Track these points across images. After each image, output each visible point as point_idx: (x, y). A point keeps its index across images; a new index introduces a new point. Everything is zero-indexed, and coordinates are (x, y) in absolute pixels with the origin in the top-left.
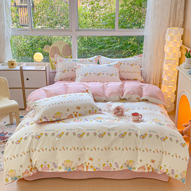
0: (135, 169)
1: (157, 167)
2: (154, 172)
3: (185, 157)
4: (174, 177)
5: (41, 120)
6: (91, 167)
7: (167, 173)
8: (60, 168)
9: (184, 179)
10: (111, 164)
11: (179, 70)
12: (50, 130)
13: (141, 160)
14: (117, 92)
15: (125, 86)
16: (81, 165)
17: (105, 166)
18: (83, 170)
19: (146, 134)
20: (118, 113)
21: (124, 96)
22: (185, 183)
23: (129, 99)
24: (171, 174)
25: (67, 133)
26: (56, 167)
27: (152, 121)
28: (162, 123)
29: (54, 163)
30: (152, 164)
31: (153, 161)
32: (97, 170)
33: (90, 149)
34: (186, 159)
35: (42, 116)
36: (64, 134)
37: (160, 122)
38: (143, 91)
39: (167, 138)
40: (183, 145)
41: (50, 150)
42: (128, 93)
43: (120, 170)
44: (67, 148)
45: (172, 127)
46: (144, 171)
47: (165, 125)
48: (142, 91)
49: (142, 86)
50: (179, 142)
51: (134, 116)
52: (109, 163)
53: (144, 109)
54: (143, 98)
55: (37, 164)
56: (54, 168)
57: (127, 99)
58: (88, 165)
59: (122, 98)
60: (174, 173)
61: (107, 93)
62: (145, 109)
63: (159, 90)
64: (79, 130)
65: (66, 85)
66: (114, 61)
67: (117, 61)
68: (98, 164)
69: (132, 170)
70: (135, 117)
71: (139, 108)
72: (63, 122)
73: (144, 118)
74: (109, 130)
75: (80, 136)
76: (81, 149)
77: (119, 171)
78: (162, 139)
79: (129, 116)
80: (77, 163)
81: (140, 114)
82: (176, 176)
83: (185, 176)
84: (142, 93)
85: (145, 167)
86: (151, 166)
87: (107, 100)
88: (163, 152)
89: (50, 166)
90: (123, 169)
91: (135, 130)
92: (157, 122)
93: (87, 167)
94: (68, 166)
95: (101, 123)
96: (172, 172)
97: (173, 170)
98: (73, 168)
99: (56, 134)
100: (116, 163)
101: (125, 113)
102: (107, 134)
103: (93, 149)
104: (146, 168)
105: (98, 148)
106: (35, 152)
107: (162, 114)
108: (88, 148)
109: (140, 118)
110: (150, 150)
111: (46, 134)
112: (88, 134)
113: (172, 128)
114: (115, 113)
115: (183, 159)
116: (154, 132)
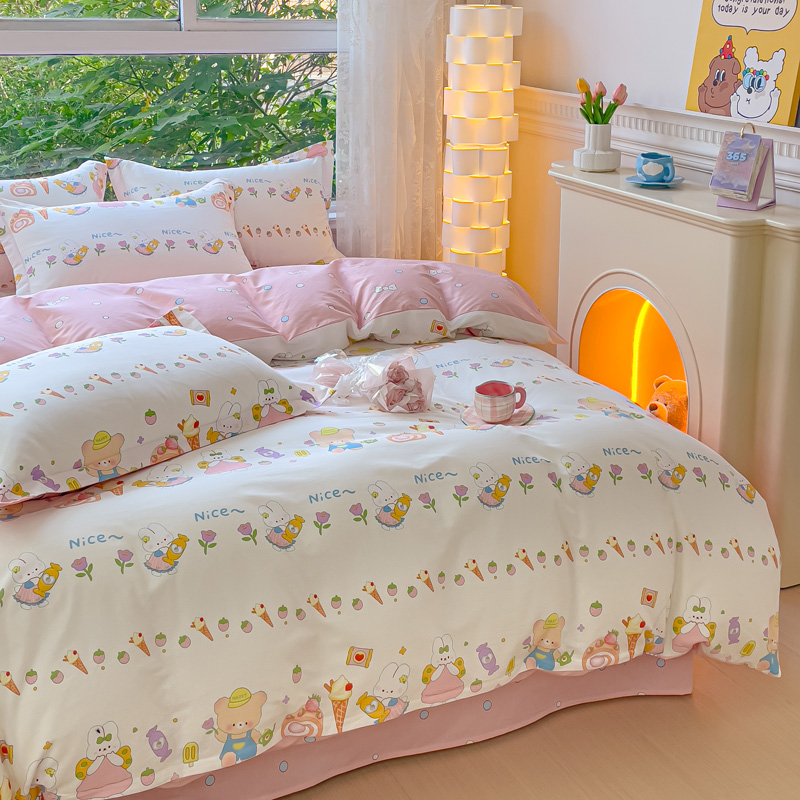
0: (569, 661)
1: (663, 625)
3: (771, 550)
4: (736, 658)
5: (17, 489)
6: (364, 701)
7: (712, 644)
8: (191, 753)
9: (775, 657)
10: (459, 662)
12: (100, 538)
13: (596, 607)
14: (329, 305)
16: (308, 708)
17: (435, 676)
18: (320, 730)
19: (596, 469)
22: (779, 675)
24: (725, 642)
25: (208, 538)
26: (164, 753)
27: (582, 408)
28: (624, 409)
29: (153, 735)
30: (646, 613)
31: (649, 598)
32: (396, 711)
33: (347, 603)
34: (774, 558)
35: (21, 468)
36: (193, 545)
37: (615, 407)
40: (748, 496)
41: (123, 656)
42: (386, 307)
43: (505, 680)
44: (224, 622)
46: (613, 657)
50: (732, 483)
51: (498, 398)
52: (452, 655)
53: (499, 365)
55: (49, 763)
56: (153, 760)
57: (385, 335)
58: (345, 694)
59: (361, 334)
60: (738, 634)
61: (280, 316)
62: (507, 365)
64: (266, 504)
66: (201, 183)
67: (217, 180)
68: (399, 675)
69: (558, 668)
70: (502, 403)
72: (140, 484)
74: (419, 478)
75: (284, 538)
76: (299, 613)
77: (499, 690)
78: (667, 479)
79: (454, 409)
80: (286, 700)
82: (748, 649)
84: (446, 302)
85: (616, 634)
86: (643, 625)
88: (679, 545)
89: (134, 754)
90: (514, 674)
91: (539, 458)
92: (605, 410)
93: (340, 708)
94: (240, 730)
95: (358, 451)
96: (731, 632)
97: (734, 622)
98: (264, 736)
99: (141, 555)
100: (484, 650)
102: (417, 505)
103: (366, 598)
104: (622, 640)
105: (392, 587)
106: (27, 690)
108: (336, 600)
109: (519, 405)
110: (631, 543)
111: (82, 567)
112: (322, 519)
115: (764, 558)
116: (625, 450)
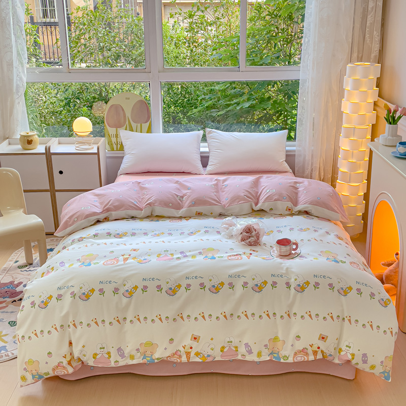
0: (288, 359)
1: (333, 350)
2: (325, 360)
3: (390, 329)
4: (367, 370)
6: (197, 354)
7: (354, 362)
8: (132, 357)
9: (388, 373)
10: (236, 347)
11: (373, 149)
12: (110, 282)
13: (298, 337)
14: (245, 195)
15: (262, 184)
17: (225, 350)
18: (181, 361)
19: (308, 283)
20: (249, 240)
21: (259, 205)
22: (390, 381)
23: (271, 209)
24: (360, 362)
25: (145, 288)
26: (123, 356)
27: (320, 255)
28: (339, 258)
30: (321, 344)
31: (323, 338)
32: (210, 359)
33: (192, 318)
34: (391, 332)
36: (139, 290)
37: (336, 256)
38: (300, 194)
39: (350, 288)
40: (385, 304)
42: (268, 199)
43: (257, 359)
44: (146, 318)
45: (361, 267)
46: (306, 358)
47: (345, 262)
48: (297, 194)
49: (296, 183)
50: (377, 297)
51: (282, 246)
52: (233, 344)
53: (301, 230)
54: (300, 207)
57: (267, 210)
58: (190, 350)
59: (256, 208)
60: (367, 360)
61: (225, 198)
62: (305, 230)
63: (333, 190)
65: (140, 185)
68: (210, 347)
70: (284, 249)
71: (291, 229)
72: (134, 259)
73: (301, 250)
75: (172, 292)
76: (174, 319)
78: (341, 291)
79: (271, 246)
80: (166, 349)
81: (293, 240)
82: (373, 367)
83: (391, 366)
84: (297, 199)
85: (307, 349)
86: (319, 348)
87: (226, 214)
88: (344, 319)
89: (111, 354)
91: (284, 275)
92: (330, 257)
93: (188, 354)
94: (148, 354)
95: (213, 261)
96: (363, 359)
97: (365, 355)
98: (158, 359)
101: (264, 239)
102: (226, 286)
103: (200, 318)
104: (310, 351)
105: (210, 315)
107: (338, 241)
109: (294, 250)
110: (317, 315)
112: (188, 286)
113: (360, 269)
114: (243, 240)
115: (385, 331)
116: (324, 277)
